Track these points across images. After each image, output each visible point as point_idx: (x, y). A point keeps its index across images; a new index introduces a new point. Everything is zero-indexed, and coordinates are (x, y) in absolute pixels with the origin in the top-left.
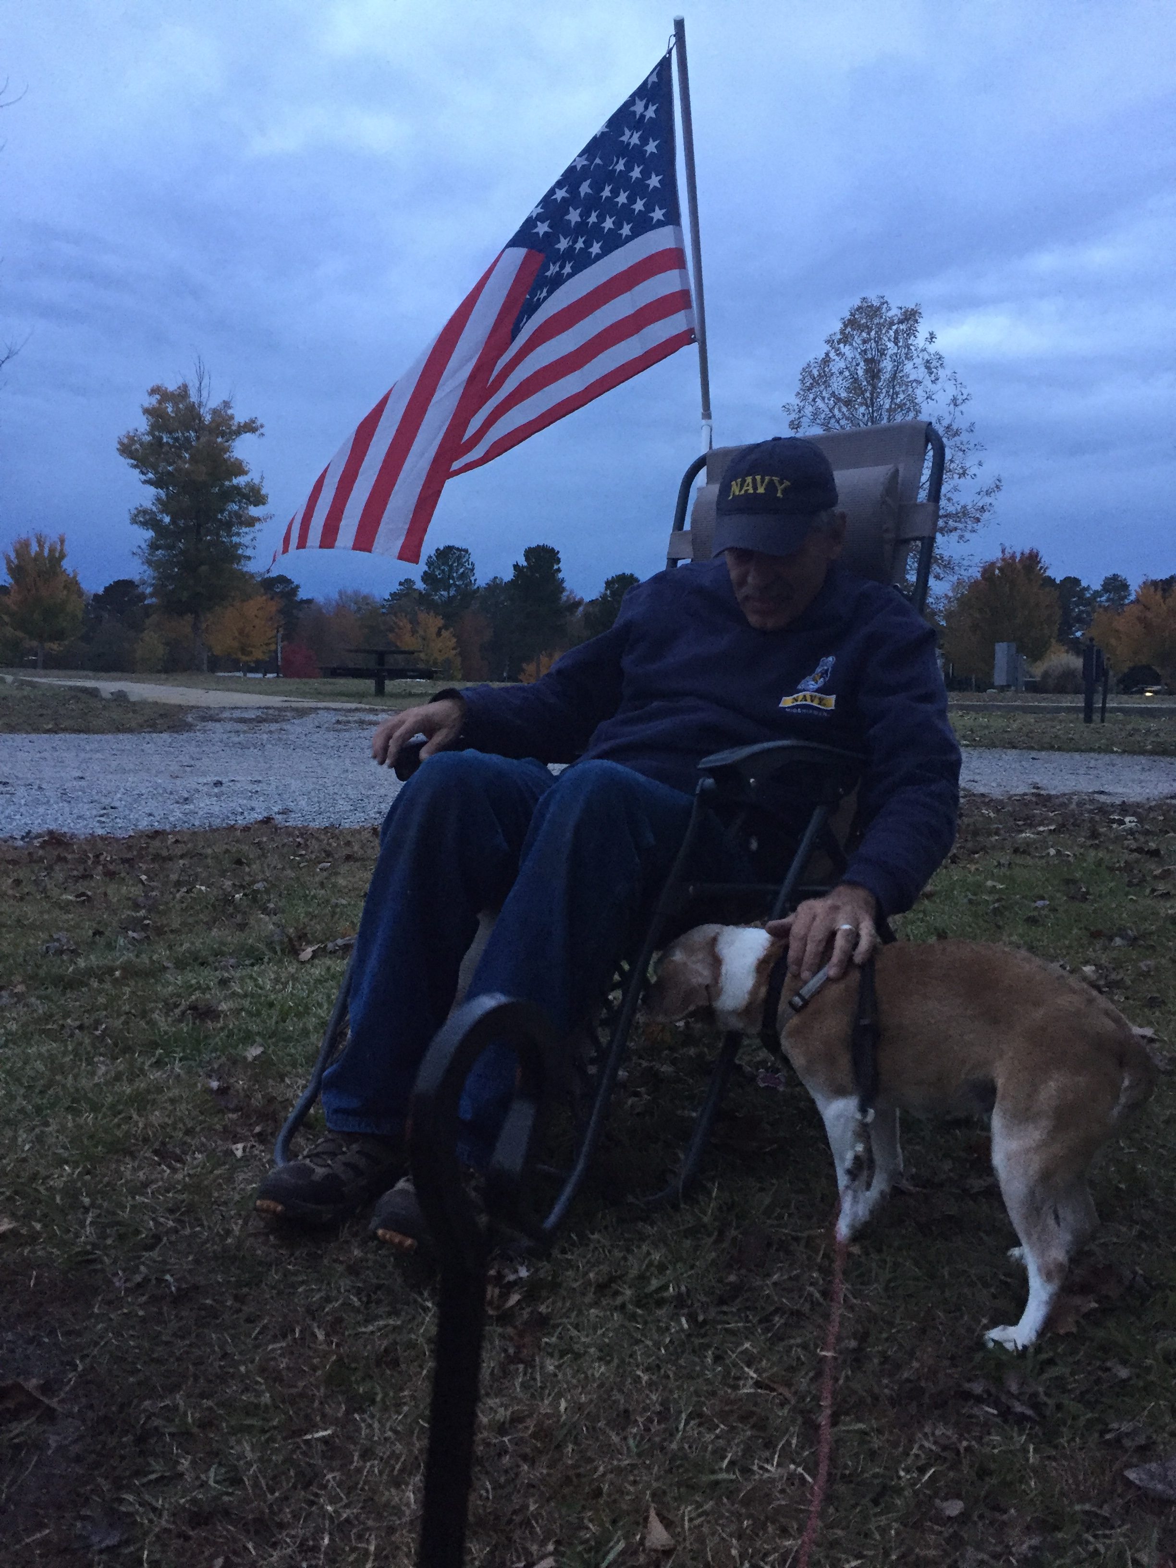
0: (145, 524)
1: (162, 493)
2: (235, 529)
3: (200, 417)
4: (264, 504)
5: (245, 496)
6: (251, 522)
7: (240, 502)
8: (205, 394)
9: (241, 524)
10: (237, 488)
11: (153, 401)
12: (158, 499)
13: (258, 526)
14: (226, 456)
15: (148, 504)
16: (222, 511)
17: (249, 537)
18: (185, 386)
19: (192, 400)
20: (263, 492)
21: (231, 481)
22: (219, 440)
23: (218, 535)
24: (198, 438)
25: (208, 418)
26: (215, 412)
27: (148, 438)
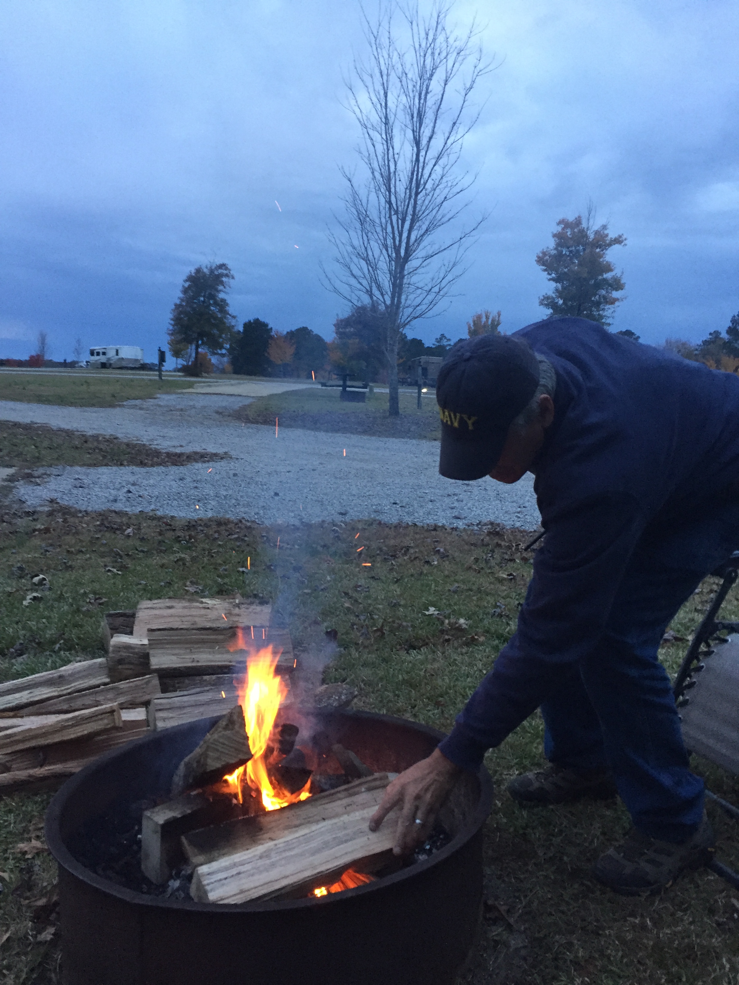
0: (547, 305)
1: (559, 286)
2: (602, 306)
3: (586, 236)
4: (622, 289)
5: (610, 285)
6: (613, 302)
7: (607, 289)
8: (591, 221)
9: (607, 303)
10: (605, 280)
11: (559, 229)
12: (557, 290)
13: (617, 303)
14: (601, 260)
15: (551, 293)
16: (595, 295)
17: (610, 311)
18: (579, 217)
19: (583, 226)
20: (622, 282)
21: (602, 275)
22: (598, 250)
23: (591, 311)
24: (584, 250)
25: (592, 236)
26: (597, 232)
27: (555, 252)
